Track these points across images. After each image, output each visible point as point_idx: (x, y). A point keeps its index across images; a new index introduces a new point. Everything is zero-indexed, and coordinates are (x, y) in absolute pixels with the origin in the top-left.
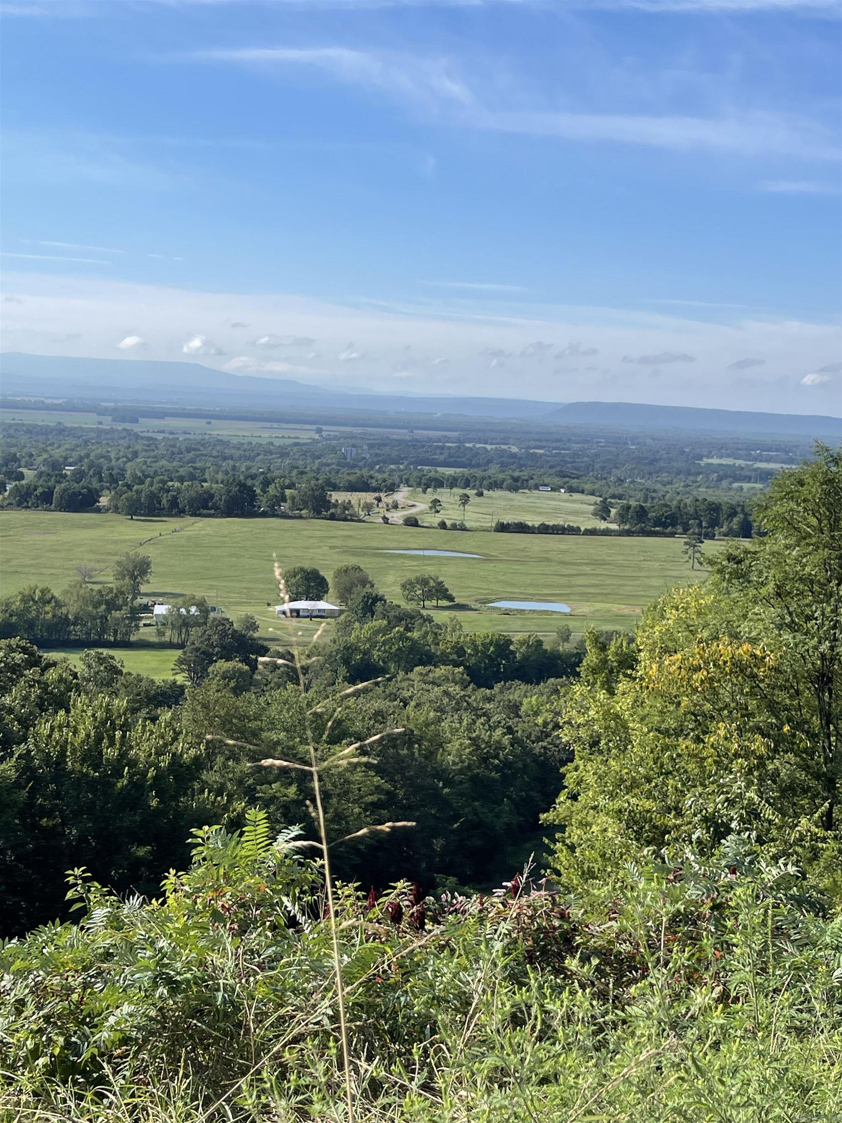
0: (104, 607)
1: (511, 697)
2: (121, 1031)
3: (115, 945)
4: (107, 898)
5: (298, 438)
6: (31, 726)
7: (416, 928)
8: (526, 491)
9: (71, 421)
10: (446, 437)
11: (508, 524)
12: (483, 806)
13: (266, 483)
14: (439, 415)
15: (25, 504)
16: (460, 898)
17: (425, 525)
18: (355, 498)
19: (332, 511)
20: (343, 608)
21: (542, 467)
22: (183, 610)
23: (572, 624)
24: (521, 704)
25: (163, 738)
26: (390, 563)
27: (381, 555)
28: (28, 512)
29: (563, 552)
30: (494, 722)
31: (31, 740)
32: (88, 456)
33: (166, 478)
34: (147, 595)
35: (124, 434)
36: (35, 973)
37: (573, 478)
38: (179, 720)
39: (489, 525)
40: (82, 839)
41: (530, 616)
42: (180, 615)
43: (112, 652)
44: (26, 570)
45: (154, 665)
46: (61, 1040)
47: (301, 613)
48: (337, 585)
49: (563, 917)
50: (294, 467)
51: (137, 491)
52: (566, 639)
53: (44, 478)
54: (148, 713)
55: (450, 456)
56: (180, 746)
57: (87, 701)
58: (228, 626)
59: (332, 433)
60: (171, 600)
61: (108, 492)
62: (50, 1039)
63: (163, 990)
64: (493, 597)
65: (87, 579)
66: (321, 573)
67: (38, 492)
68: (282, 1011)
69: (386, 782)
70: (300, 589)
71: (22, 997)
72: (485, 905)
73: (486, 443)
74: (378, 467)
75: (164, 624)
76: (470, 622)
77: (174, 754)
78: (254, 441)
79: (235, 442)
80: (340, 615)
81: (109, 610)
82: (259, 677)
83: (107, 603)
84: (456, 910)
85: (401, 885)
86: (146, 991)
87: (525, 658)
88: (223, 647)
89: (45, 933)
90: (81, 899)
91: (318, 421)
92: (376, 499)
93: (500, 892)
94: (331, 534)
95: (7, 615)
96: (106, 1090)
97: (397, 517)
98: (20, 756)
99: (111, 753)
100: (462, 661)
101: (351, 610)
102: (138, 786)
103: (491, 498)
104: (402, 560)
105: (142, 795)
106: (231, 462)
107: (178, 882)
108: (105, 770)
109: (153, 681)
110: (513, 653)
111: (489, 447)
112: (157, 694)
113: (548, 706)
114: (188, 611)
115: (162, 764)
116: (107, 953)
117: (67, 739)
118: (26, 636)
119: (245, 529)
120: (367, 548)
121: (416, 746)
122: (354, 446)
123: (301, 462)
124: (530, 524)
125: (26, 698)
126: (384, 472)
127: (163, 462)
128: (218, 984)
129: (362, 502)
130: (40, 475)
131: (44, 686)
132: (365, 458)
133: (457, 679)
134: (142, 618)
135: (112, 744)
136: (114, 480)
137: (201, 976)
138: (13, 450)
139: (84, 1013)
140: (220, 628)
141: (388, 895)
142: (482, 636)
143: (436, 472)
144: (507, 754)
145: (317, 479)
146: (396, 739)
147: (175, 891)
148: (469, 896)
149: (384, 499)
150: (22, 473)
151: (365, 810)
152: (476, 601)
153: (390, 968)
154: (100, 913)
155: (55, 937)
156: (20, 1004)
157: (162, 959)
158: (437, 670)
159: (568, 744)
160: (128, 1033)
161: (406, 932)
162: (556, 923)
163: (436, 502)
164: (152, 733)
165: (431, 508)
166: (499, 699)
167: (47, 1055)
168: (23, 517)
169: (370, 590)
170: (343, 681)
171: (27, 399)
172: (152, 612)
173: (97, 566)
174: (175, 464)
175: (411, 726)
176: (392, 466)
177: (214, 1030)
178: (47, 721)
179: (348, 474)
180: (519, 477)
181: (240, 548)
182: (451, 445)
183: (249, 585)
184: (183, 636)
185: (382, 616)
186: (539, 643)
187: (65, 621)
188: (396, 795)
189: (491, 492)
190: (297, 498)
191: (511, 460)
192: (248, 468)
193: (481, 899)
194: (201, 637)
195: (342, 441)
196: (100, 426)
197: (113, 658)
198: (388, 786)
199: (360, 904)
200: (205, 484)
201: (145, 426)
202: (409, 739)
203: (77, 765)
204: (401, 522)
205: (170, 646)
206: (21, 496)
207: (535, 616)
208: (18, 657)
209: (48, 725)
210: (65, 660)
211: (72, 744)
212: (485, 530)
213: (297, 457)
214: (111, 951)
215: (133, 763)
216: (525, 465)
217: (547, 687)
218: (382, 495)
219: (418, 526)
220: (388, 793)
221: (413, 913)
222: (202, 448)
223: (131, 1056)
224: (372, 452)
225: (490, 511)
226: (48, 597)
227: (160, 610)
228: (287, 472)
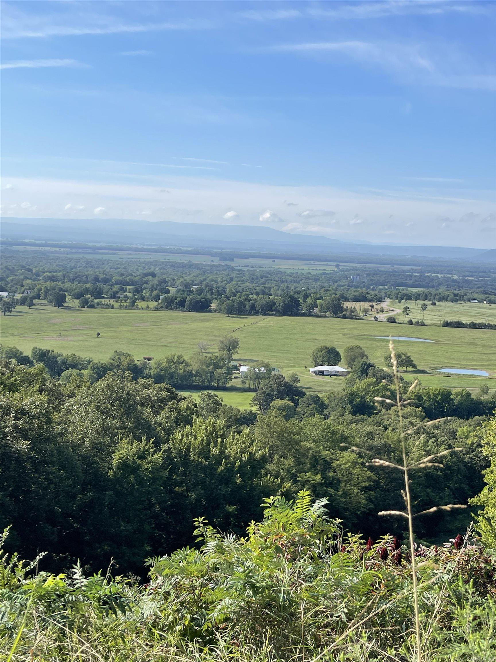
0: (212, 366)
1: (451, 427)
2: (224, 613)
3: (220, 563)
4: (216, 535)
5: (325, 270)
6: (171, 433)
7: (396, 563)
8: (462, 302)
9: (196, 260)
10: (413, 269)
11: (451, 322)
12: (432, 492)
13: (306, 296)
14: (409, 256)
15: (170, 307)
16: (423, 548)
17: (400, 322)
18: (359, 306)
19: (344, 313)
20: (350, 370)
21: (473, 288)
22: (257, 370)
23: (489, 384)
24: (457, 431)
25: (244, 443)
26: (378, 344)
27: (372, 339)
28: (172, 312)
29: (485, 339)
30: (441, 441)
31: (171, 442)
32: (205, 280)
33: (248, 293)
34: (236, 360)
35: (225, 268)
36: (176, 576)
37: (492, 295)
38: (254, 433)
39: (439, 322)
40: (197, 500)
41: (463, 378)
42: (255, 372)
43: (216, 393)
44: (170, 345)
45: (239, 400)
46: (189, 616)
47: (325, 373)
48: (346, 357)
49: (486, 562)
50: (322, 287)
51: (232, 300)
52: (486, 393)
53: (180, 292)
54: (236, 428)
55: (416, 281)
56: (254, 449)
57: (202, 420)
58: (282, 379)
59: (345, 267)
60: (250, 364)
61: (216, 301)
62: (183, 616)
63: (249, 592)
64: (441, 366)
65: (203, 351)
66: (337, 350)
67: (177, 301)
68: (317, 608)
69: (374, 475)
70: (324, 359)
71: (168, 590)
72: (438, 552)
73: (438, 273)
74: (372, 287)
75: (245, 377)
76: (426, 381)
77: (251, 453)
78: (300, 272)
79: (289, 272)
80: (347, 375)
81: (215, 368)
82: (300, 410)
83: (214, 364)
84: (420, 555)
85: (387, 537)
86: (239, 591)
87: (460, 403)
88: (279, 392)
89: (180, 554)
90: (202, 535)
91: (337, 260)
92: (370, 306)
93: (448, 545)
94: (343, 327)
95: (159, 370)
96: (216, 648)
97: (383, 317)
98: (165, 451)
99: (215, 451)
100: (421, 404)
101: (354, 371)
102: (230, 471)
103: (441, 306)
104: (385, 343)
105: (232, 476)
106: (286, 284)
107: (256, 528)
108: (211, 461)
109: (239, 410)
110: (452, 400)
111: (440, 276)
112: (241, 417)
113: (475, 433)
114: (260, 370)
115: (244, 459)
116: (216, 567)
117: (191, 442)
118: (168, 382)
119: (293, 323)
120: (364, 335)
121: (392, 454)
122: (358, 275)
123: (326, 284)
124: (464, 322)
125: (168, 418)
126: (376, 290)
127: (247, 284)
128: (280, 590)
129: (362, 308)
130: (178, 291)
131: (179, 411)
132: (364, 282)
133: (418, 415)
134: (234, 373)
135: (216, 446)
136: (219, 294)
137: (271, 584)
138: (164, 276)
139: (203, 602)
140: (277, 380)
141: (379, 543)
142: (434, 389)
143: (407, 290)
144: (448, 462)
145: (336, 294)
146: (380, 449)
147: (254, 533)
148: (429, 547)
149: (375, 306)
150: (168, 289)
151: (361, 491)
152: (430, 368)
153: (380, 587)
154: (211, 544)
155: (187, 557)
156: (167, 594)
157: (249, 573)
158: (406, 409)
159: (487, 456)
160: (228, 615)
161: (390, 566)
162: (483, 565)
163: (406, 309)
164: (238, 440)
165: (403, 312)
166: (443, 427)
167: (181, 625)
168: (169, 314)
169: (366, 360)
170: (349, 414)
171: (172, 247)
172: (239, 370)
173: (209, 343)
174: (254, 285)
175: (389, 442)
176: (381, 287)
177: (278, 617)
178: (180, 431)
179: (354, 291)
180: (458, 294)
181: (290, 334)
182: (416, 274)
183: (295, 356)
184: (256, 384)
185: (373, 376)
186: (469, 395)
187: (191, 374)
188: (380, 483)
189: (441, 303)
190: (324, 306)
191: (452, 284)
192: (296, 288)
193: (436, 548)
194: (267, 385)
195: (351, 271)
196: (213, 263)
197: (217, 396)
198: (375, 477)
199: (362, 547)
200: (271, 297)
201: (237, 263)
202: (388, 449)
203: (196, 457)
204: (385, 320)
205: (249, 390)
206: (168, 303)
207: (466, 378)
208: (164, 394)
209: (181, 433)
210: (190, 396)
211: (194, 445)
212: (436, 326)
213: (324, 281)
214: (217, 566)
215: (227, 457)
216: (462, 287)
217: (474, 421)
218: (374, 304)
219: (395, 322)
220: (375, 481)
221: (394, 555)
222: (269, 276)
223: (229, 629)
224: (368, 278)
225: (440, 314)
226: (182, 360)
227: (243, 369)
228: (318, 290)
